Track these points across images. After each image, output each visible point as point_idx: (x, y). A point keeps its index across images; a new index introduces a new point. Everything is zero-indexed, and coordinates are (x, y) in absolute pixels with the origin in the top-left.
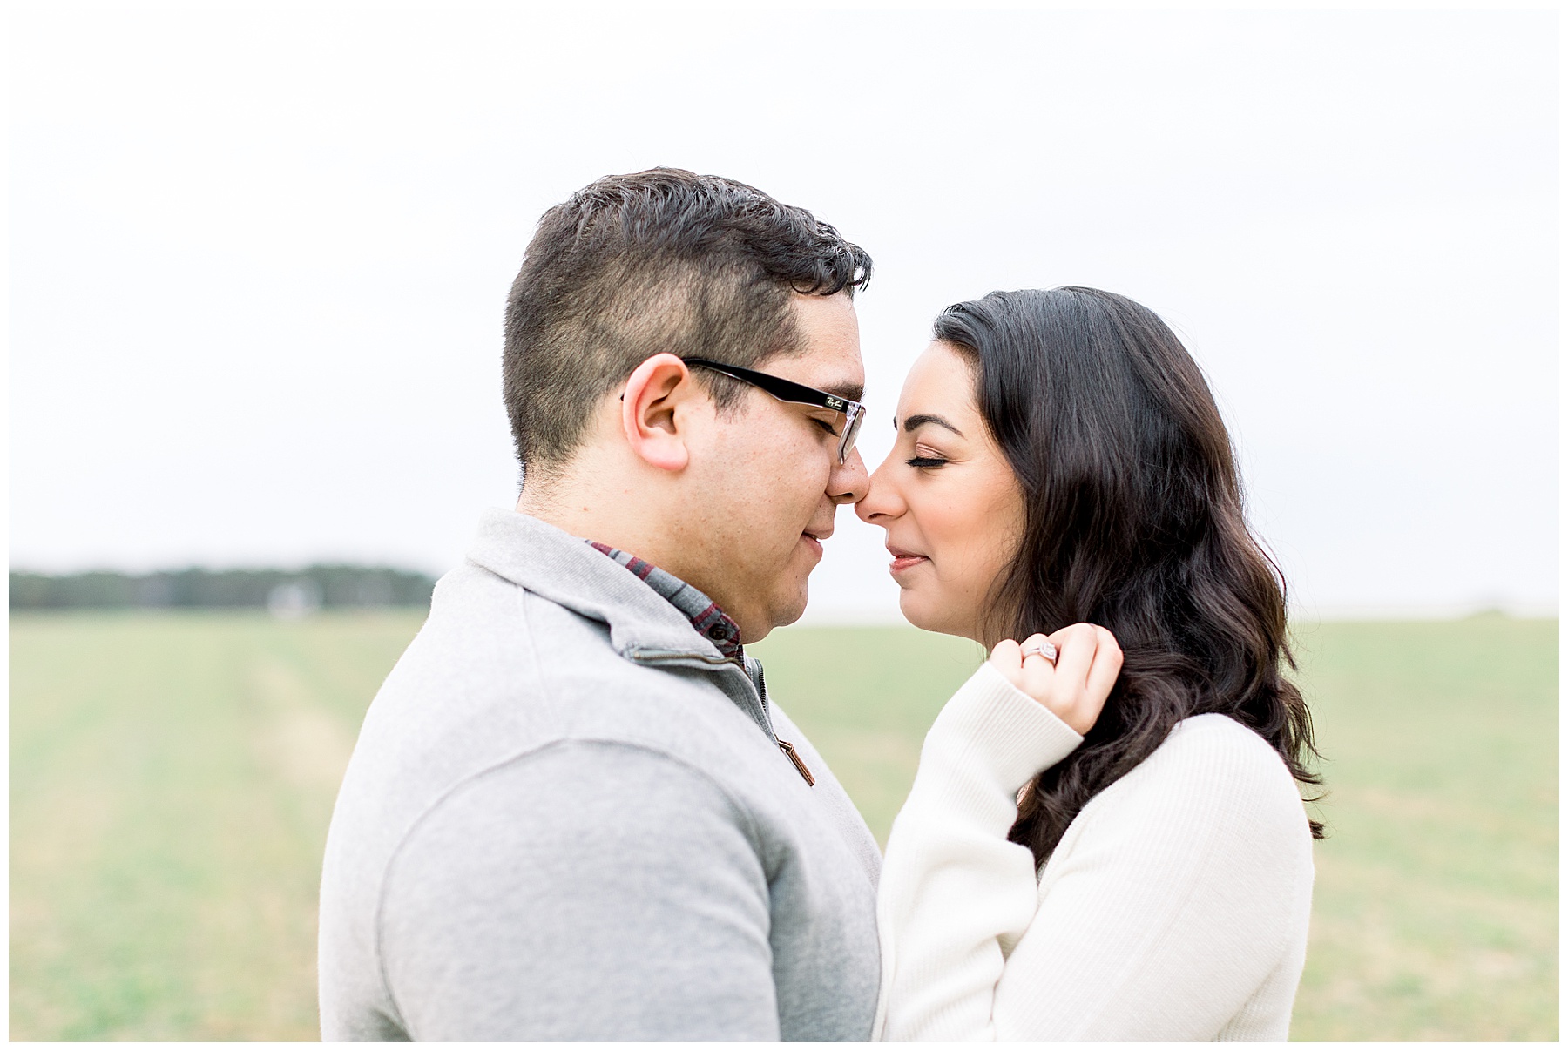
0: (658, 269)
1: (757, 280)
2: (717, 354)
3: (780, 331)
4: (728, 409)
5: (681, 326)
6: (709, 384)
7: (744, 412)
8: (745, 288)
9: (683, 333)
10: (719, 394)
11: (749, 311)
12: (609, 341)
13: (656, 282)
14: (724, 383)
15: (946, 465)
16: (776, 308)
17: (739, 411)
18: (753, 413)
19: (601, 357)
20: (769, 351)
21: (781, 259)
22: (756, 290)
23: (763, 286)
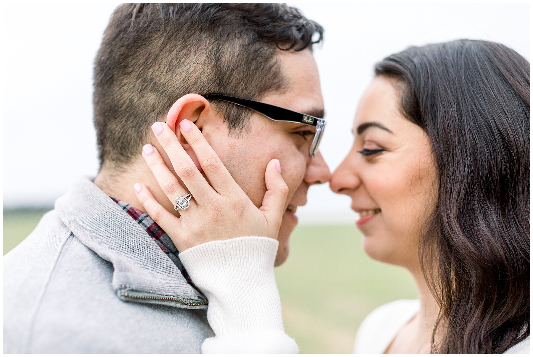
0: (185, 39)
1: (254, 42)
2: (229, 91)
3: (270, 75)
4: (237, 129)
5: (202, 73)
6: (224, 112)
7: (248, 130)
8: (245, 47)
9: (204, 78)
10: (231, 119)
11: (248, 62)
12: (155, 88)
13: (185, 47)
14: (234, 111)
15: (384, 152)
16: (267, 60)
17: (244, 130)
18: (254, 130)
19: (151, 98)
20: (264, 89)
21: (269, 27)
22: (253, 48)
23: (257, 46)
